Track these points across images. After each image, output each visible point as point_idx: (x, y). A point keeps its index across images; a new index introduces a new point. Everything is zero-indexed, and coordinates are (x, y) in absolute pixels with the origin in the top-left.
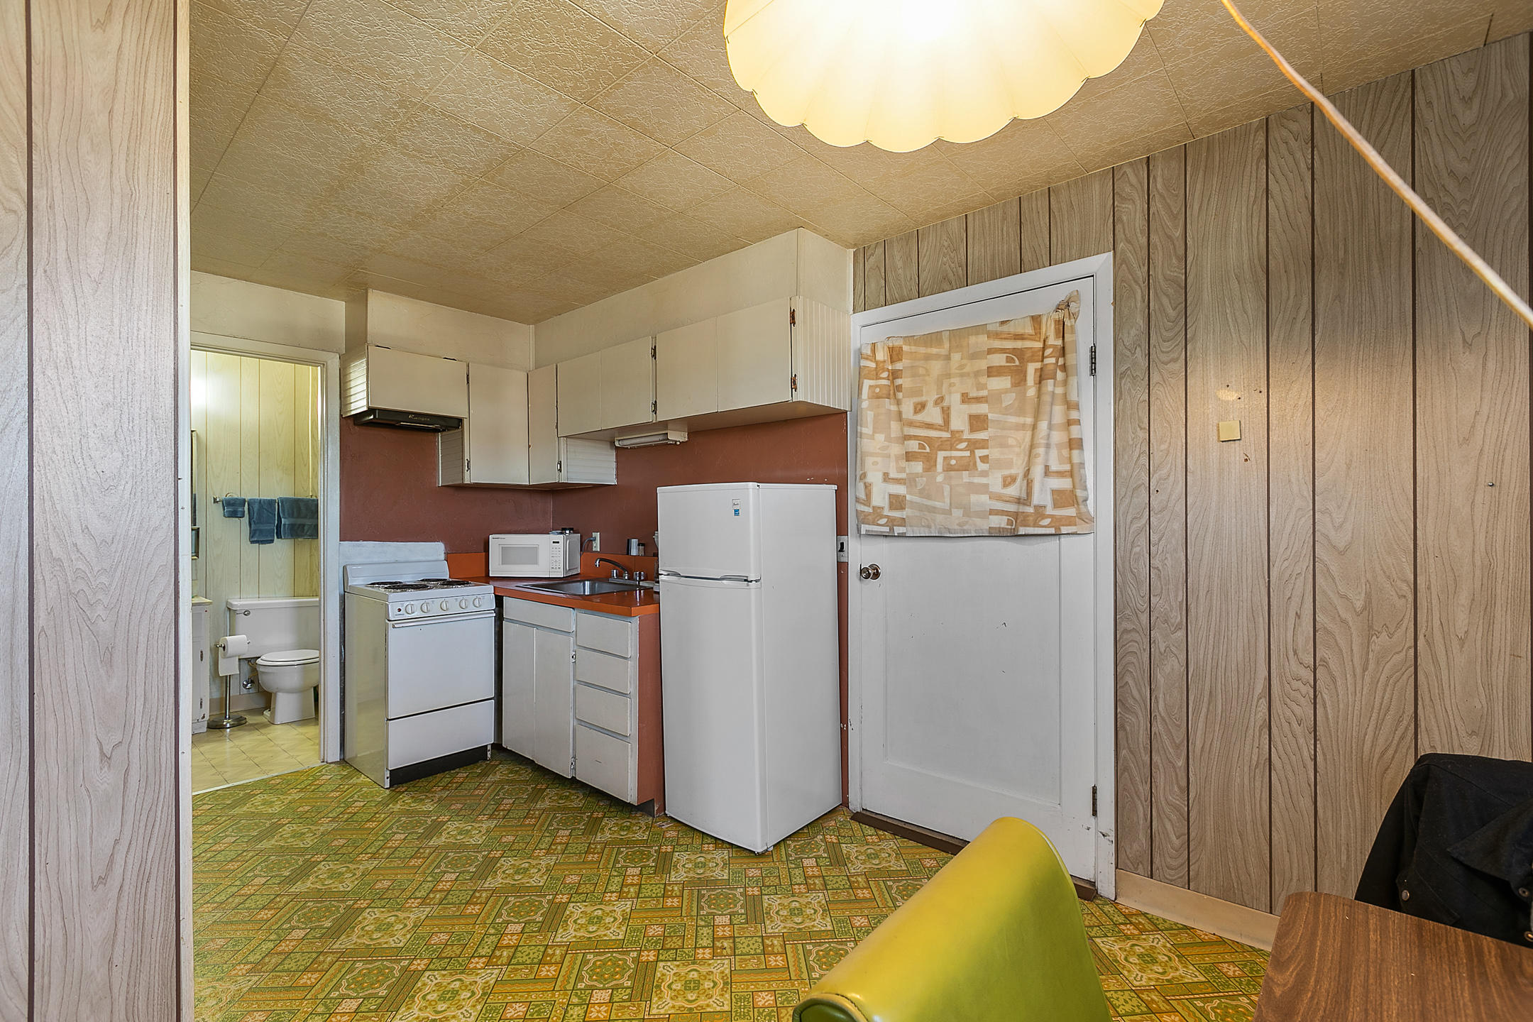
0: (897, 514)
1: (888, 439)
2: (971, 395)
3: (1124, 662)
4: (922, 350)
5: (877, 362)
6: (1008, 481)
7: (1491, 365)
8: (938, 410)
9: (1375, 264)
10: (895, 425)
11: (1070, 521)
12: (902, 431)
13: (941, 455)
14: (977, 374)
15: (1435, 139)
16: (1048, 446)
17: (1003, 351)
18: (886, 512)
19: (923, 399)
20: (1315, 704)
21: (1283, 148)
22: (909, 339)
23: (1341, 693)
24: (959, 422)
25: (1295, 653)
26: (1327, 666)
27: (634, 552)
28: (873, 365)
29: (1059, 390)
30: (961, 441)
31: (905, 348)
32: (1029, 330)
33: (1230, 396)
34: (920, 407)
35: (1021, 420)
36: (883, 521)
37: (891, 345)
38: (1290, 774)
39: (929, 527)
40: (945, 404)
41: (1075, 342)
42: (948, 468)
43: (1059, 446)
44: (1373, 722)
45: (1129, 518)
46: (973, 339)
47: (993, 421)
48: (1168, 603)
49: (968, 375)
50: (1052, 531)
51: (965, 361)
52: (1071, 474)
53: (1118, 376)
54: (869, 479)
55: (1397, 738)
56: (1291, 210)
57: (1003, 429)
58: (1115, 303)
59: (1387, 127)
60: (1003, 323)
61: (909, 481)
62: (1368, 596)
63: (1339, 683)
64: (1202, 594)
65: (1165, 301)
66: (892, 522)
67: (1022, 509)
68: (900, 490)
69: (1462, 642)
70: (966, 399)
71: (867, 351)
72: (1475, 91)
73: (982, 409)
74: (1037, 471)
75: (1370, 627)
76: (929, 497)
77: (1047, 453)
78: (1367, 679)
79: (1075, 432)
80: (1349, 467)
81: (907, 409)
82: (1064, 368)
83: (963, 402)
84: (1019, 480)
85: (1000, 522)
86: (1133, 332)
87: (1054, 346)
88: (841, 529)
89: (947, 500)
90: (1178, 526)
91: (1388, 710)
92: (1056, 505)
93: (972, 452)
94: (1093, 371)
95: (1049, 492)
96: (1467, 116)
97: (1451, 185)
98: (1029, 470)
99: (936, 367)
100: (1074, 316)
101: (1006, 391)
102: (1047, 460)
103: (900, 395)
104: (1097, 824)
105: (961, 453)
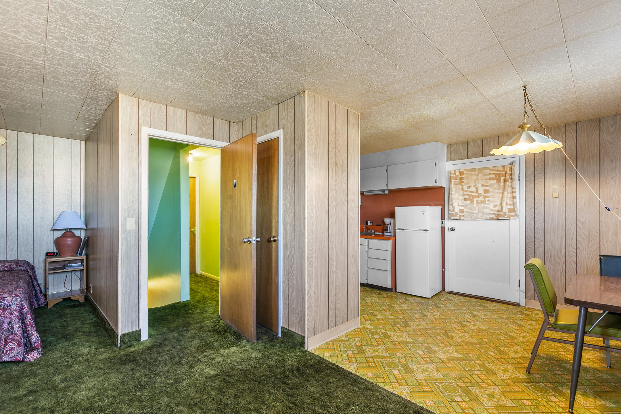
0: (462, 214)
1: (459, 195)
2: (484, 184)
3: (528, 250)
4: (470, 173)
5: (456, 175)
6: (495, 206)
7: (617, 184)
8: (474, 188)
9: (591, 160)
10: (461, 192)
11: (513, 216)
12: (463, 193)
13: (475, 199)
14: (486, 179)
15: (605, 134)
16: (507, 198)
17: (494, 174)
18: (459, 214)
19: (470, 185)
20: (576, 257)
21: (569, 131)
22: (466, 170)
23: (582, 254)
24: (481, 191)
25: (572, 246)
26: (579, 248)
27: (369, 224)
28: (455, 176)
29: (510, 184)
30: (481, 196)
31: (465, 172)
32: (502, 169)
33: (556, 187)
34: (469, 187)
35: (499, 191)
36: (458, 216)
37: (460, 171)
38: (570, 273)
39: (472, 217)
40: (477, 187)
41: (514, 173)
42: (478, 203)
43: (510, 198)
44: (590, 260)
45: (529, 215)
46: (485, 171)
47: (491, 191)
48: (539, 235)
49: (483, 179)
50: (508, 218)
51: (483, 176)
52: (513, 205)
53: (526, 181)
54: (454, 205)
55: (596, 264)
56: (571, 146)
57: (494, 193)
58: (525, 164)
59: (594, 130)
60: (494, 167)
61: (466, 206)
62: (589, 232)
63: (582, 252)
64: (548, 233)
65: (539, 164)
66: (460, 216)
67: (499, 213)
68: (463, 208)
69: (610, 242)
70: (483, 185)
71: (453, 172)
72: (614, 125)
73: (488, 188)
74: (504, 204)
75: (590, 239)
76: (471, 210)
77: (507, 199)
78: (589, 251)
79: (514, 194)
80: (585, 204)
81: (465, 187)
82: (511, 179)
83: (482, 186)
84: (498, 206)
85: (494, 216)
86: (530, 171)
87: (509, 174)
88: (443, 217)
89: (477, 211)
90: (542, 217)
91: (594, 257)
92: (509, 212)
93: (485, 199)
94: (519, 180)
95: (507, 209)
96: (612, 130)
97: (608, 144)
98: (502, 204)
99: (474, 177)
100: (514, 166)
101: (495, 184)
102: (507, 201)
103: (463, 184)
104: (520, 289)
105: (481, 199)
